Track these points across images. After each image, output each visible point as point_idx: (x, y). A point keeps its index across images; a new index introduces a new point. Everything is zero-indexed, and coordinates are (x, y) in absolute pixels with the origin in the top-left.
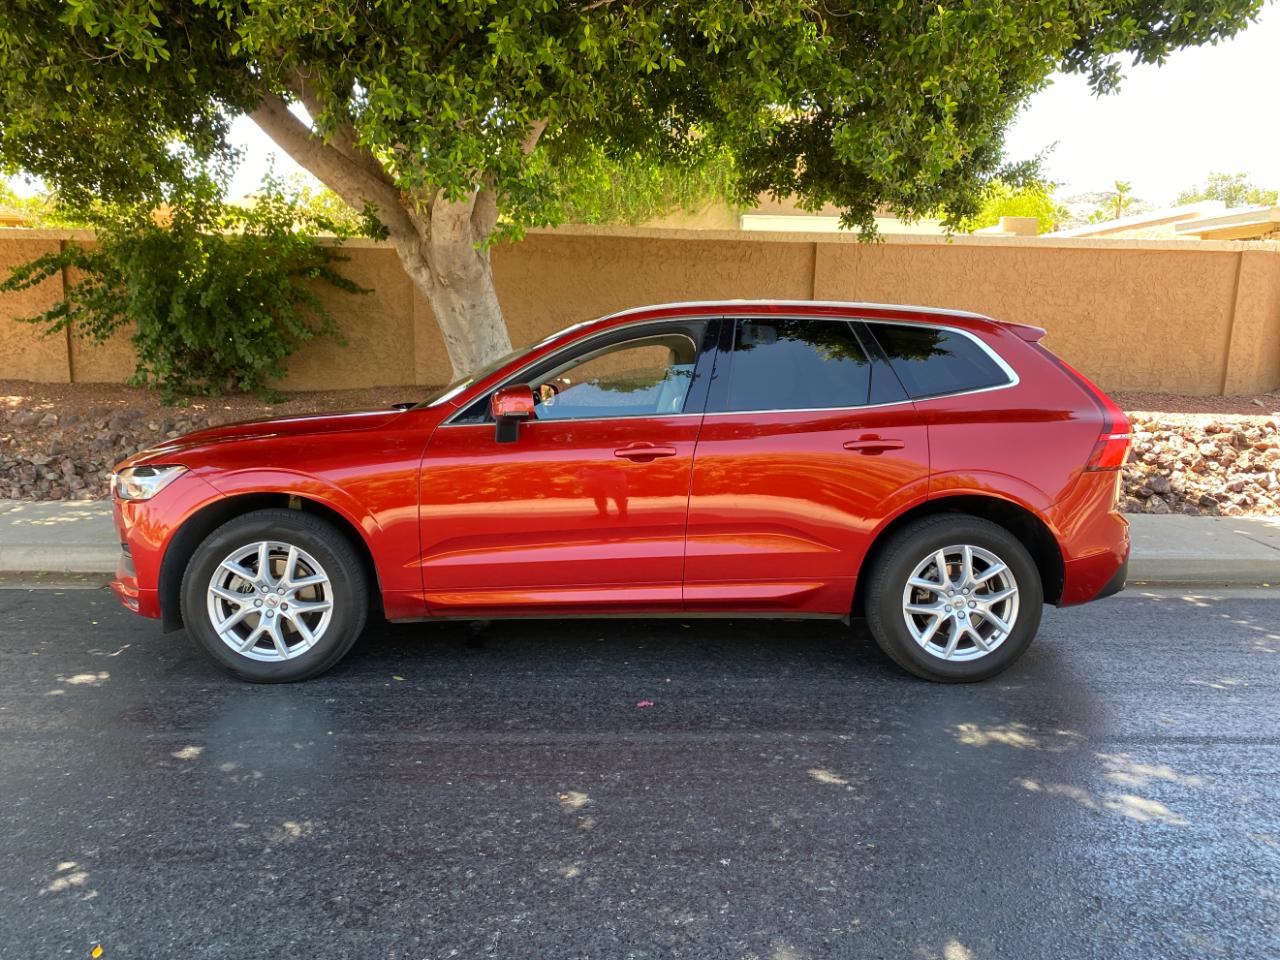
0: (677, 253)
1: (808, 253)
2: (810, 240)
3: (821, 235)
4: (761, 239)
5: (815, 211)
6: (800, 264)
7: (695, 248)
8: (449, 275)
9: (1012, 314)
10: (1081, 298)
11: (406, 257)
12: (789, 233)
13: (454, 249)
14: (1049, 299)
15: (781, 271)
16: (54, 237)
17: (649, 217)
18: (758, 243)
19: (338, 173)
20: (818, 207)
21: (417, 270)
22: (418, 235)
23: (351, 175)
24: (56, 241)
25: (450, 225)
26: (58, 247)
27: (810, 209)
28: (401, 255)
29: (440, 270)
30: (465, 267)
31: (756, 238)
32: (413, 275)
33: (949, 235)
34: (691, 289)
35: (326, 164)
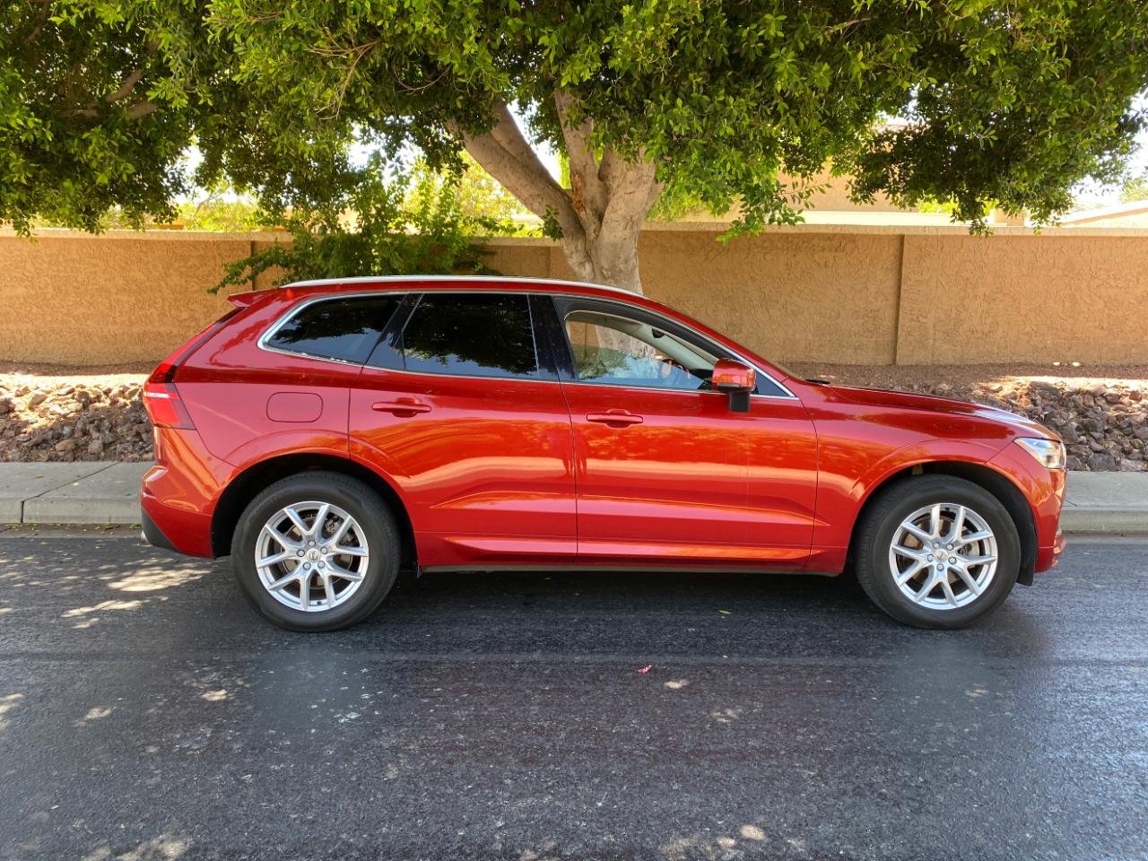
0: (780, 245)
1: (896, 243)
2: (898, 232)
3: (907, 228)
4: (855, 232)
5: (908, 208)
6: (889, 253)
7: (796, 240)
8: (613, 267)
9: (1078, 296)
10: (1142, 281)
11: (572, 253)
12: (880, 227)
13: (622, 246)
14: (1113, 283)
15: (871, 260)
16: (245, 238)
17: (684, 214)
18: (852, 235)
19: (523, 182)
20: (912, 204)
21: (582, 264)
22: (584, 233)
23: (533, 182)
24: (247, 242)
25: (623, 224)
26: (249, 247)
27: (904, 206)
28: (566, 252)
29: (605, 264)
30: (626, 261)
31: (851, 231)
32: (576, 269)
33: (1039, 228)
34: (792, 276)
35: (513, 173)
